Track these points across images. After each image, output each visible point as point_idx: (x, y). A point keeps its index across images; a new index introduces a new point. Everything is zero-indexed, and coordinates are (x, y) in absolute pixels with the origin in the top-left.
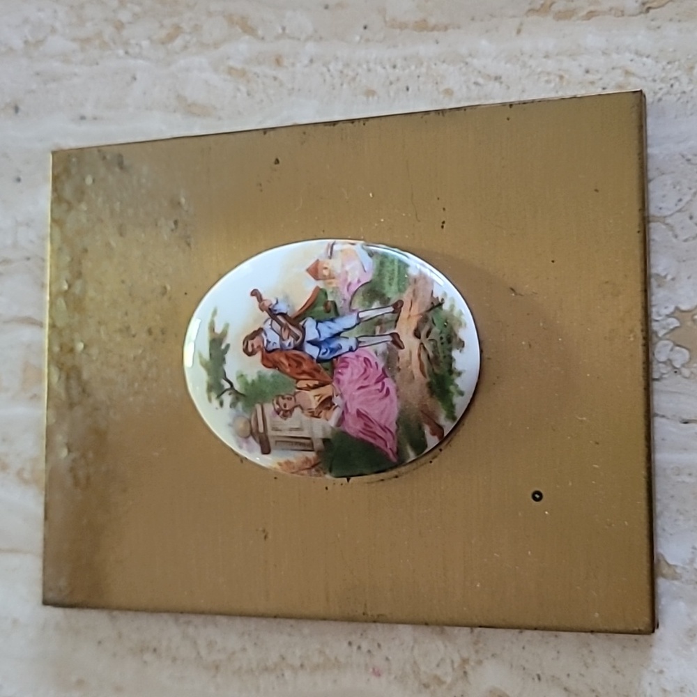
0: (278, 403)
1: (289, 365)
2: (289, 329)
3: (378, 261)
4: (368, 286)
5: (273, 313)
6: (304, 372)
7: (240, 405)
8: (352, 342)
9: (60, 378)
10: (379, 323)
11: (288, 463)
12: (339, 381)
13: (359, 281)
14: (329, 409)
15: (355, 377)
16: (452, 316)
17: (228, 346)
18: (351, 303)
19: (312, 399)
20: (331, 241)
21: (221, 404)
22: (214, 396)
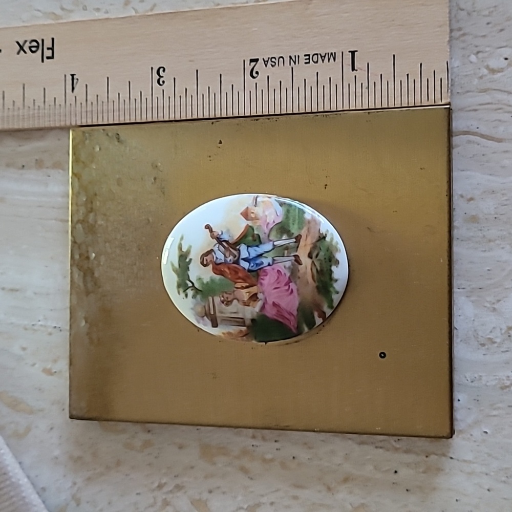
0: (223, 297)
1: (230, 273)
3: (286, 209)
4: (280, 225)
5: (220, 241)
6: (239, 278)
7: (199, 297)
8: (270, 260)
9: (79, 275)
10: (287, 248)
11: (229, 333)
12: (261, 284)
13: (274, 222)
14: (255, 301)
15: (272, 281)
16: (332, 245)
17: (191, 260)
18: (269, 236)
19: (245, 294)
20: (256, 195)
21: (186, 296)
22: (181, 290)
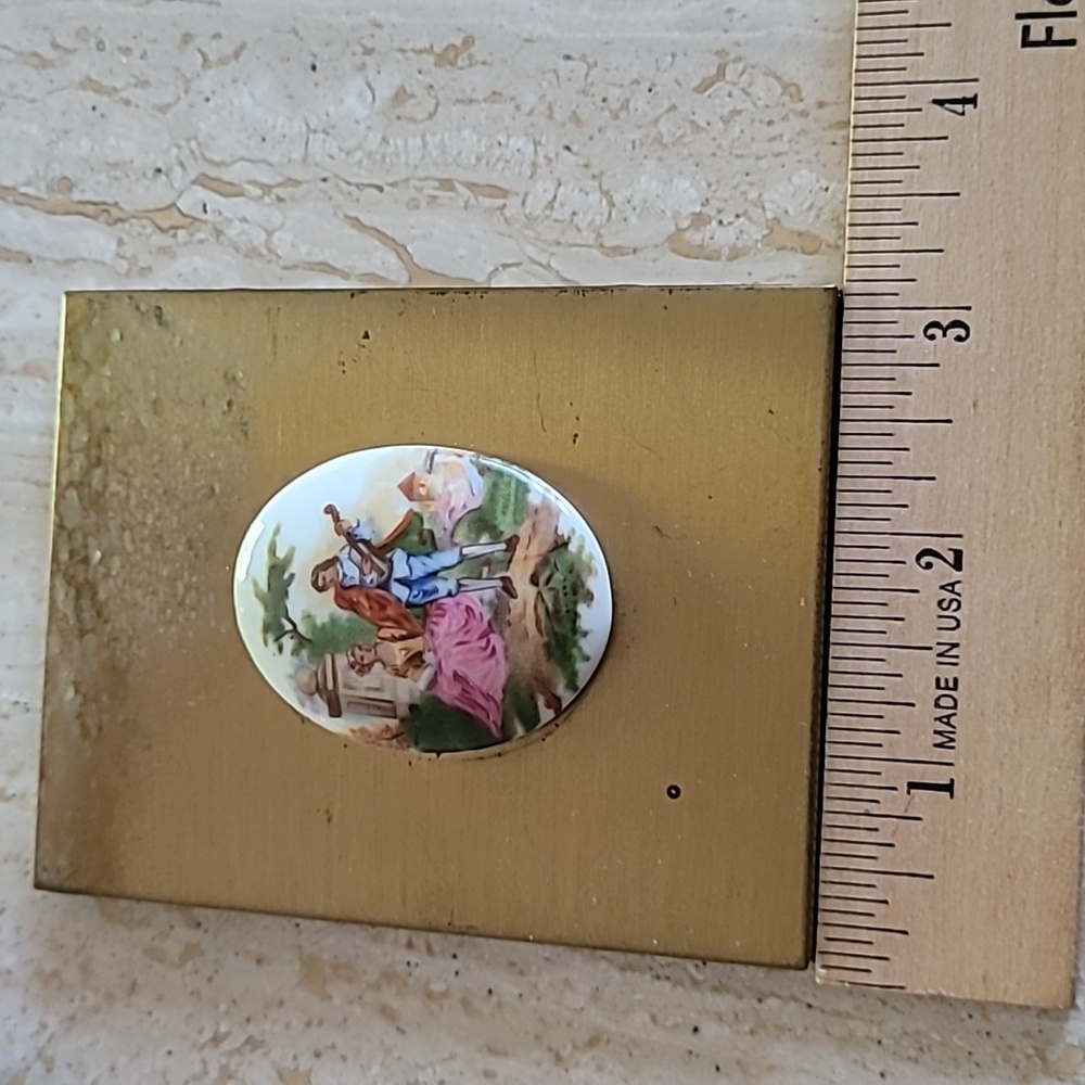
0: (353, 655)
1: (370, 608)
2: (372, 562)
3: (491, 483)
4: (477, 513)
5: (352, 539)
6: (388, 619)
7: (304, 653)
8: (451, 585)
9: (67, 595)
10: (488, 563)
11: (363, 731)
12: (432, 633)
13: (464, 507)
14: (419, 667)
15: (454, 629)
16: (581, 559)
17: (292, 576)
18: (452, 535)
19: (397, 653)
20: (432, 448)
21: (280, 649)
22: (271, 639)
